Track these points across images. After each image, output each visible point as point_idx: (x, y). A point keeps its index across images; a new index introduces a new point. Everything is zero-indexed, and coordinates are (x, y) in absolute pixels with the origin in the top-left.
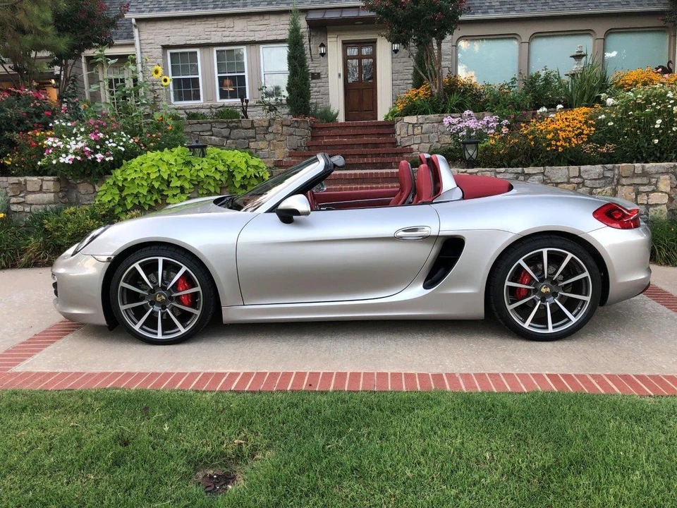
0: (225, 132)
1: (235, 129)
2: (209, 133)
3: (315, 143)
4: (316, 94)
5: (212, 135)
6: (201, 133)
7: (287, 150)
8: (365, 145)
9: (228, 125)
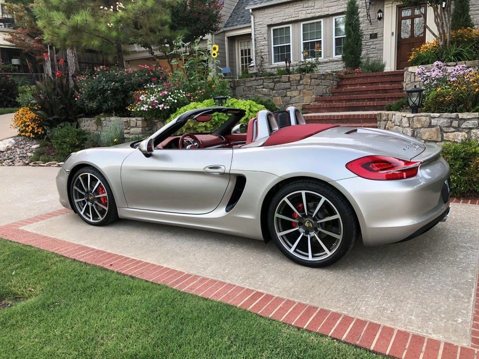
0: (271, 85)
1: (277, 83)
2: (261, 87)
3: (338, 90)
4: (372, 50)
5: (264, 88)
6: (257, 87)
7: (314, 96)
8: (377, 91)
9: (273, 81)
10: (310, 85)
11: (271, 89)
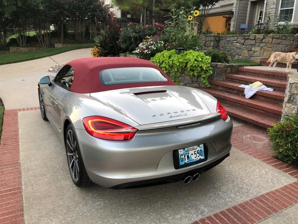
0: (242, 41)
1: (247, 40)
2: (236, 42)
6: (233, 42)
7: (272, 52)
9: (244, 38)
10: (271, 44)
11: (242, 44)
